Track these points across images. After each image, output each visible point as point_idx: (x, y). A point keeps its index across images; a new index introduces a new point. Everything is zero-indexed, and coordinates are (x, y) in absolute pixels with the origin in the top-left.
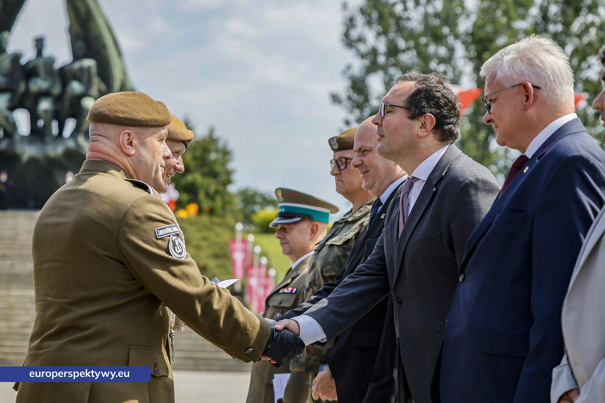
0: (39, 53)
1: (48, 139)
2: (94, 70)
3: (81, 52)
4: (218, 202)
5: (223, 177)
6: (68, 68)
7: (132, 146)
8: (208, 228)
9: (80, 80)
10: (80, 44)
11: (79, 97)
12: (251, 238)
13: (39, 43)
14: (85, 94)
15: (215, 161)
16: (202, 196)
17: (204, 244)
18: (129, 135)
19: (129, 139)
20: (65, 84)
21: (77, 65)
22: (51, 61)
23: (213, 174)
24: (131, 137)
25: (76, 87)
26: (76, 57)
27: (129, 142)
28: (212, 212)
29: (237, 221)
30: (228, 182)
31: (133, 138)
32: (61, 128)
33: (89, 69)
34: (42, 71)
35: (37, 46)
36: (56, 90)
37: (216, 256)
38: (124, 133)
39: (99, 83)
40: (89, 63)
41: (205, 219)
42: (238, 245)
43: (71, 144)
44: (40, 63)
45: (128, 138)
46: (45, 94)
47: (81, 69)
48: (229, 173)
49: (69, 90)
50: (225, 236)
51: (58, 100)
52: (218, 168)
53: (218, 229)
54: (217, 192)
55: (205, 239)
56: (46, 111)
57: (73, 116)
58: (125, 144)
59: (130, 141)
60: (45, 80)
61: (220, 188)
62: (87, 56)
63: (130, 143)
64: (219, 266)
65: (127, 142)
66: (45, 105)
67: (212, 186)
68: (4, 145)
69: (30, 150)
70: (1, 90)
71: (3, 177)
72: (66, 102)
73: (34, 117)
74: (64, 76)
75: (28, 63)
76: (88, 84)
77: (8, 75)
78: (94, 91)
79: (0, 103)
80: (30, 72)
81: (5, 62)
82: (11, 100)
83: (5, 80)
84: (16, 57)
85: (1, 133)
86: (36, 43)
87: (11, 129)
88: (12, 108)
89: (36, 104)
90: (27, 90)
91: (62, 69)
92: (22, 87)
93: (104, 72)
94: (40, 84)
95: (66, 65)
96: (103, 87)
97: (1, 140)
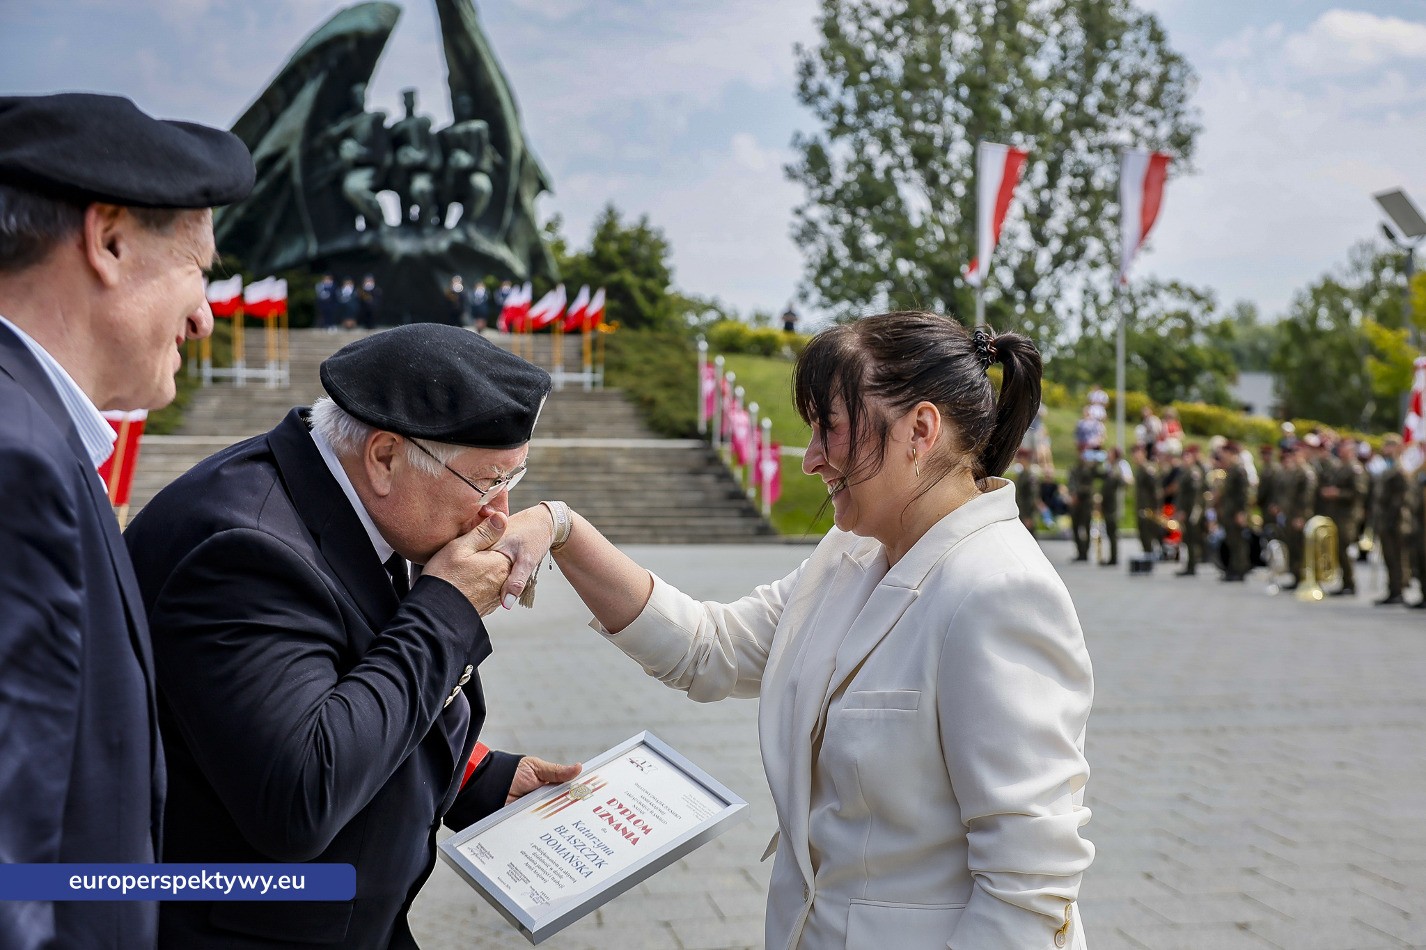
0: (410, 112)
1: (427, 231)
2: (486, 135)
3: (467, 110)
6: (450, 132)
8: (650, 346)
9: (467, 149)
10: (465, 99)
11: (466, 174)
12: (720, 360)
13: (409, 99)
14: (475, 169)
15: (647, 258)
17: (647, 368)
20: (446, 154)
21: (461, 128)
22: (425, 124)
23: (649, 274)
25: (463, 159)
26: (459, 117)
30: (665, 283)
32: (443, 215)
33: (478, 134)
34: (414, 136)
35: (406, 103)
36: (436, 162)
37: (667, 385)
39: (493, 153)
40: (478, 125)
41: (645, 334)
42: (704, 371)
43: (458, 236)
44: (411, 123)
46: (420, 168)
47: (468, 134)
49: (452, 162)
50: (674, 358)
51: (438, 177)
52: (654, 266)
53: (664, 349)
55: (648, 361)
56: (422, 193)
57: (459, 199)
60: (419, 149)
61: (659, 292)
62: (475, 116)
64: (672, 399)
66: (421, 184)
68: (366, 240)
69: (402, 246)
70: (358, 164)
71: (369, 284)
72: (450, 180)
73: (406, 202)
74: (446, 142)
75: (395, 126)
76: (478, 154)
77: (369, 143)
78: (486, 164)
79: (358, 182)
80: (398, 138)
81: (363, 125)
82: (374, 178)
83: (364, 150)
84: (379, 119)
85: (360, 224)
86: (404, 98)
87: (375, 218)
88: (375, 189)
89: (408, 182)
90: (396, 163)
91: (442, 134)
92: (388, 160)
93: (499, 136)
94: (413, 154)
95: (446, 129)
96: (499, 159)
97: (361, 233)
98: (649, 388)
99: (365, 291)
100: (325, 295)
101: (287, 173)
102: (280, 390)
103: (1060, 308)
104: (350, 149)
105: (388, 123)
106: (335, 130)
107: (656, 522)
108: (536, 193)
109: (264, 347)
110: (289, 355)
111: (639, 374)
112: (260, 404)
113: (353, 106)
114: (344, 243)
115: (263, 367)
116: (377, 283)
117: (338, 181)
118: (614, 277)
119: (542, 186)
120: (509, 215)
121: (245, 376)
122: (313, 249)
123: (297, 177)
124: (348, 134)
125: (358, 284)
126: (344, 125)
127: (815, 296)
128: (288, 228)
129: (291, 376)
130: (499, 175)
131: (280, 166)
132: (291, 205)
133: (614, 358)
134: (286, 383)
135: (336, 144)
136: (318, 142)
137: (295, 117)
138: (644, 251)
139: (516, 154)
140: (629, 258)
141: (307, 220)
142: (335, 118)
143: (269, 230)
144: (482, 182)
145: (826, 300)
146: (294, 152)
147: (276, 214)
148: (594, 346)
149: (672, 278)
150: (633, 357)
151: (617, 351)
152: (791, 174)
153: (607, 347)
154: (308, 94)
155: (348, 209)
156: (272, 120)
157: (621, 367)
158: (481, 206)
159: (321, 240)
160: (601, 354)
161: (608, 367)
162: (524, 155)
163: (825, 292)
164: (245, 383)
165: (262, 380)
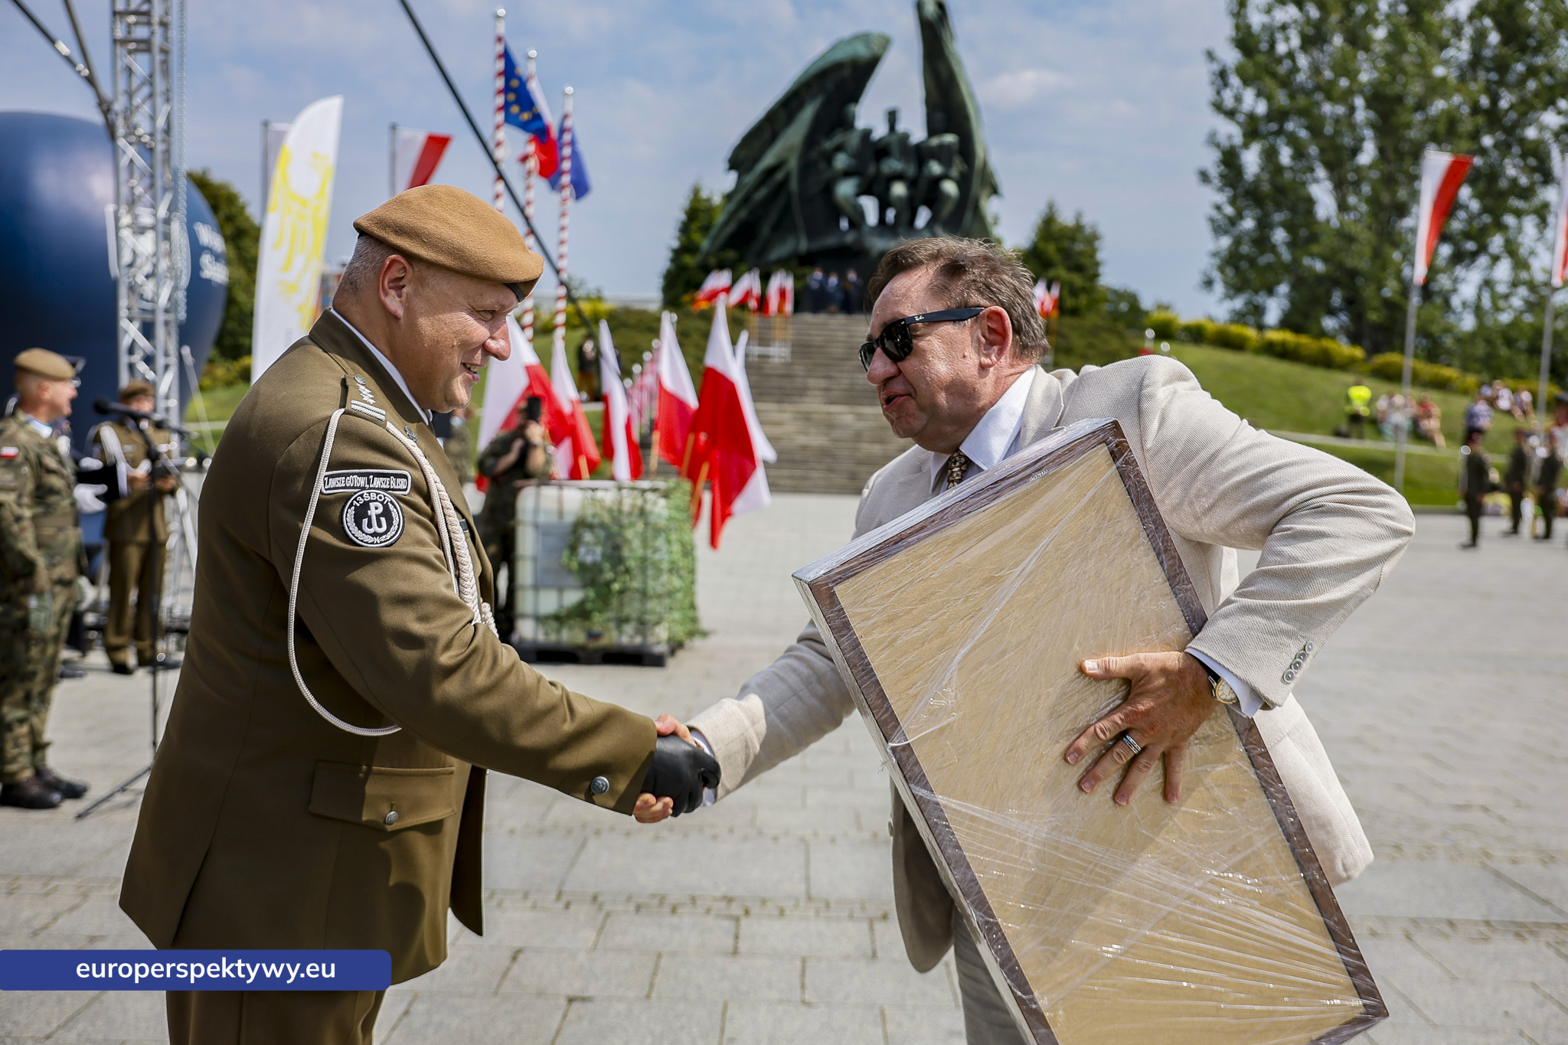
0: (892, 128)
1: (901, 230)
2: (955, 147)
3: (939, 126)
4: (1083, 300)
5: (1091, 272)
6: (925, 144)
9: (940, 160)
10: (939, 116)
11: (936, 181)
13: (892, 117)
14: (945, 176)
15: (1081, 254)
20: (921, 164)
21: (935, 141)
22: (904, 138)
23: (1079, 268)
25: (936, 168)
26: (933, 130)
28: (1075, 312)
30: (1096, 276)
32: (913, 217)
33: (949, 146)
34: (895, 149)
35: (889, 120)
39: (960, 163)
40: (950, 138)
44: (894, 139)
46: (898, 177)
47: (942, 147)
48: (1097, 264)
49: (926, 172)
51: (912, 184)
52: (1085, 261)
53: (1105, 336)
54: (1084, 290)
55: (1091, 346)
56: (899, 198)
57: (928, 204)
60: (899, 160)
61: (1087, 285)
62: (947, 131)
66: (899, 189)
67: (1077, 280)
68: (850, 238)
69: (879, 244)
70: (847, 174)
71: (852, 276)
72: (923, 186)
73: (883, 206)
74: (921, 154)
75: (880, 140)
76: (947, 163)
77: (857, 155)
78: (955, 172)
79: (846, 189)
80: (880, 151)
81: (853, 140)
82: (859, 186)
83: (853, 162)
84: (867, 133)
85: (844, 224)
86: (888, 116)
87: (857, 219)
88: (859, 194)
89: (888, 188)
90: (878, 172)
91: (918, 147)
92: (872, 170)
93: (966, 148)
94: (893, 165)
95: (922, 142)
96: (965, 167)
97: (844, 233)
99: (850, 283)
100: (815, 285)
101: (784, 183)
102: (787, 365)
103: (1456, 301)
104: (841, 161)
105: (874, 138)
106: (828, 145)
108: (989, 196)
109: (770, 329)
110: (790, 335)
112: (769, 376)
113: (845, 123)
114: (830, 241)
115: (768, 346)
116: (859, 275)
117: (828, 189)
119: (995, 191)
120: (968, 216)
121: (757, 353)
122: (804, 245)
123: (794, 185)
124: (839, 148)
125: (842, 277)
126: (838, 139)
127: (1219, 288)
128: (784, 227)
129: (792, 352)
130: (964, 183)
131: (779, 176)
132: (787, 209)
133: (1062, 342)
134: (789, 360)
135: (829, 158)
136: (814, 155)
137: (794, 135)
138: (1079, 247)
139: (978, 163)
140: (1067, 255)
141: (799, 221)
142: (829, 133)
143: (766, 229)
144: (950, 187)
145: (1232, 292)
146: (793, 164)
147: (773, 215)
149: (1102, 270)
150: (1078, 341)
152: (1204, 177)
154: (807, 115)
155: (836, 211)
156: (774, 137)
158: (947, 210)
159: (811, 237)
162: (985, 165)
163: (1227, 284)
164: (757, 359)
165: (766, 357)
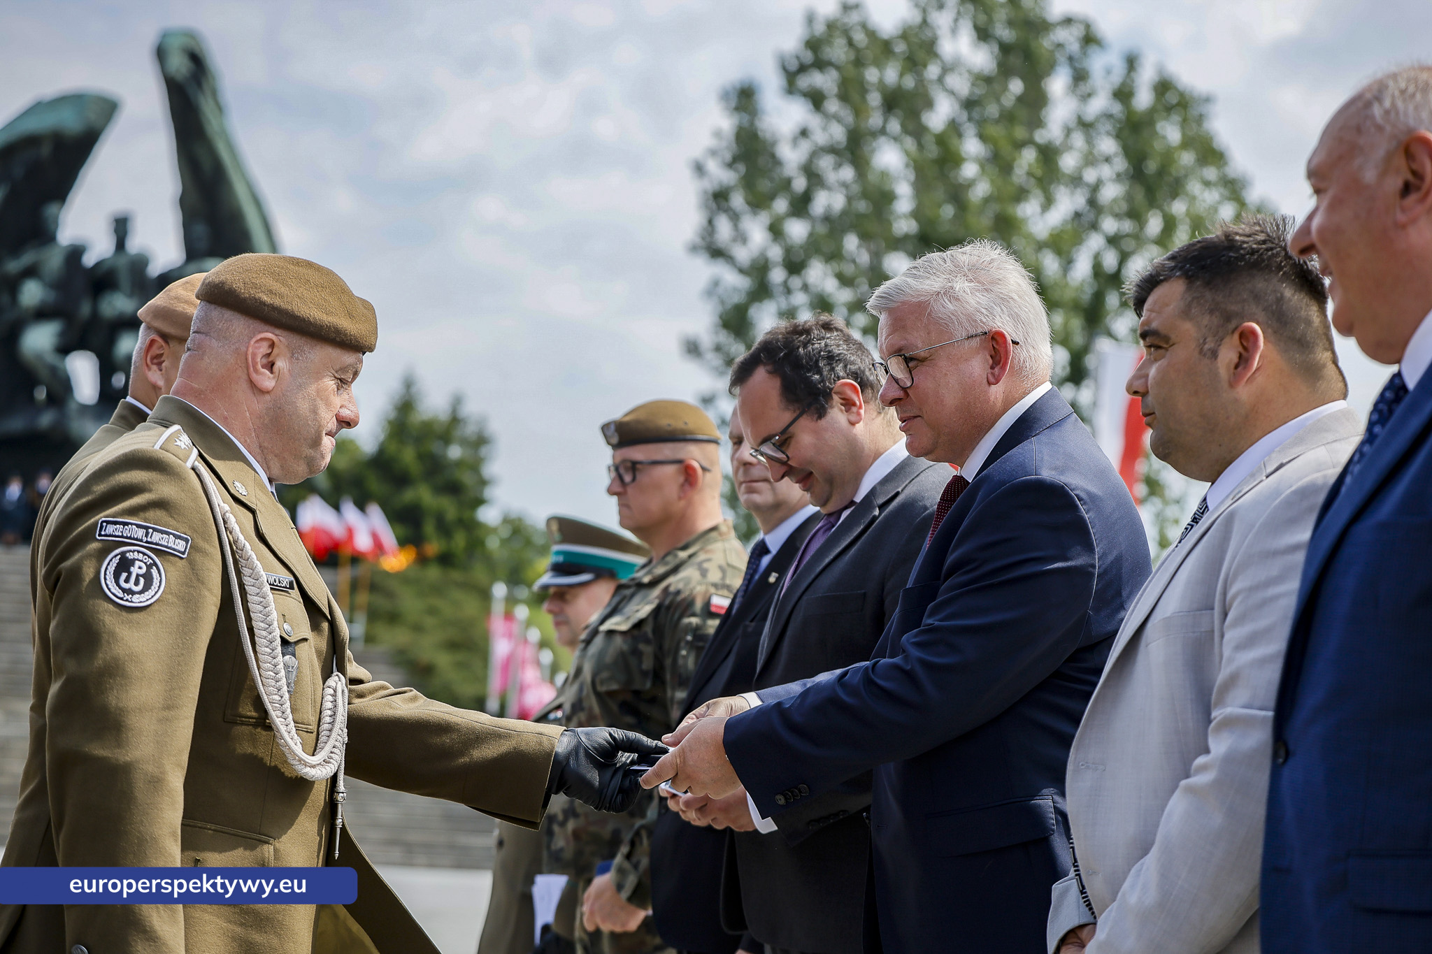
0: (120, 245)
3: (205, 245)
4: (460, 540)
6: (176, 274)
7: (272, 372)
8: (437, 590)
10: (201, 229)
12: (522, 612)
13: (121, 227)
15: (459, 464)
16: (429, 528)
17: (429, 621)
18: (272, 345)
19: (269, 355)
22: (142, 262)
23: (453, 489)
24: (276, 351)
26: (193, 255)
27: (269, 362)
28: (445, 560)
29: (495, 578)
30: (479, 501)
31: (278, 355)
34: (124, 279)
35: (116, 232)
37: (453, 646)
38: (262, 339)
41: (433, 573)
42: (497, 624)
44: (122, 262)
45: (269, 351)
46: (129, 323)
48: (483, 483)
50: (470, 606)
52: (465, 477)
53: (458, 595)
55: (432, 611)
56: (129, 357)
58: (257, 363)
59: (270, 359)
60: (127, 295)
63: (270, 364)
64: (456, 665)
65: (264, 361)
66: (131, 346)
67: (449, 508)
68: (47, 420)
70: (42, 314)
73: (108, 368)
75: (98, 265)
77: (58, 285)
79: (39, 339)
80: (101, 281)
81: (53, 261)
82: (61, 334)
83: (51, 295)
84: (76, 253)
85: (41, 397)
86: (115, 223)
87: (60, 392)
88: (64, 350)
89: (111, 341)
90: (95, 315)
92: (85, 309)
94: (117, 304)
95: (171, 271)
97: (39, 411)
98: (429, 649)
104: (32, 293)
105: (89, 260)
106: (14, 266)
107: (414, 837)
111: (418, 628)
113: (42, 234)
114: (15, 424)
118: (409, 496)
124: (31, 272)
126: (28, 257)
133: (381, 602)
135: (13, 285)
148: (354, 586)
149: (489, 492)
150: (410, 603)
151: (389, 594)
152: (692, 348)
153: (374, 587)
155: (24, 377)
157: (393, 618)
160: (363, 598)
161: (373, 616)
